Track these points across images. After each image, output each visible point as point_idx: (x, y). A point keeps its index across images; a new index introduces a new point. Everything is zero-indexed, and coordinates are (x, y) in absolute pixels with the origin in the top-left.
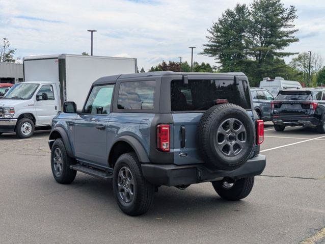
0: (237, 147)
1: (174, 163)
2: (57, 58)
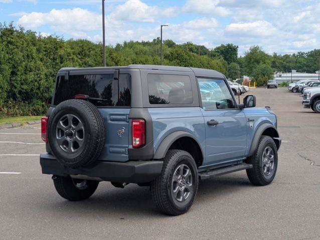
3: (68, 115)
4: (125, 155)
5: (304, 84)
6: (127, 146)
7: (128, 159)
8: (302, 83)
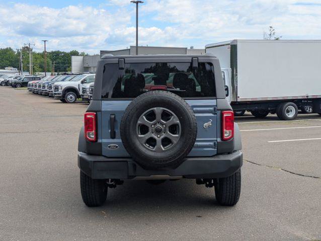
0: (166, 141)
1: (103, 154)
2: (229, 44)
3: (155, 108)
4: (213, 149)
5: (13, 79)
6: (216, 139)
7: (216, 153)
8: (11, 77)
